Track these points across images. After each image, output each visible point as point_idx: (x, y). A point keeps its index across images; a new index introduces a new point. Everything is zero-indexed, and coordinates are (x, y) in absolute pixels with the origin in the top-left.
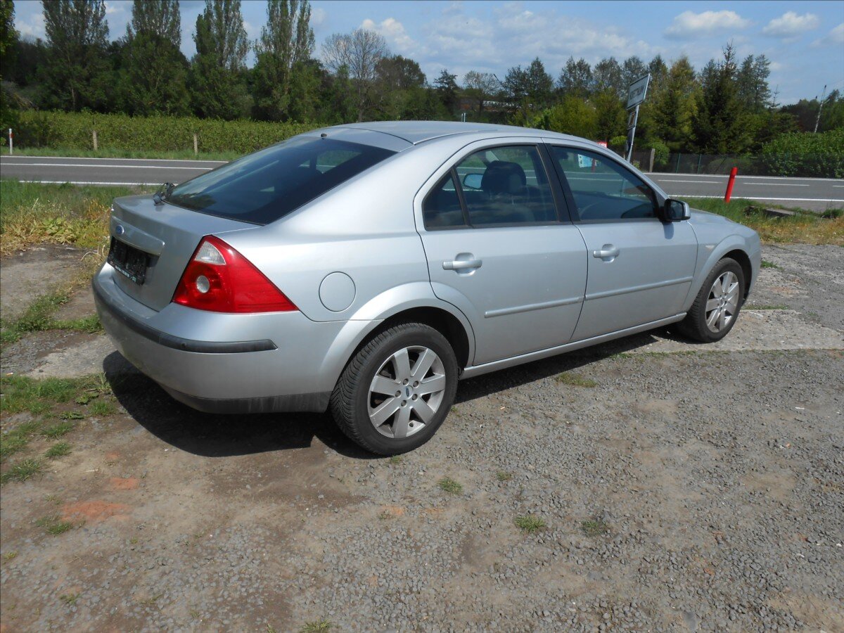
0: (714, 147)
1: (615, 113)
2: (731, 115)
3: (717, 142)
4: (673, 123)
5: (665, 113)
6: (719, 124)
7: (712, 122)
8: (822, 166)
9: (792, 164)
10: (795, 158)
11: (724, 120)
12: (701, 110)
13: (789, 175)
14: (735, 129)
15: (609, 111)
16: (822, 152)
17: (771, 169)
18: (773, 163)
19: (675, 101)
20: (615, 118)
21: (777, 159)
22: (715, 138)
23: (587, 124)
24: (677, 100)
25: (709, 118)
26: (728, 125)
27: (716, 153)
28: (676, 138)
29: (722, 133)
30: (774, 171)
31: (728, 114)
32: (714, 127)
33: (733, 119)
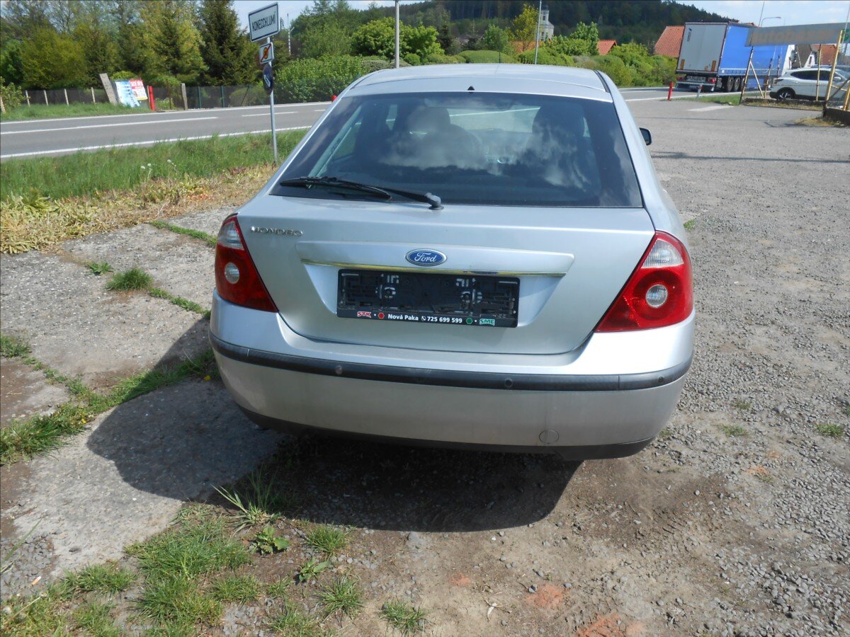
0: (231, 78)
1: (103, 45)
2: (238, 44)
3: (232, 72)
4: (177, 54)
5: (167, 44)
6: (229, 53)
7: (222, 51)
8: (333, 89)
9: (307, 90)
10: (309, 83)
11: (232, 49)
12: (207, 40)
13: (308, 101)
14: (245, 58)
15: (95, 43)
16: (330, 76)
17: (291, 96)
18: (292, 89)
19: (173, 31)
20: (105, 52)
21: (294, 85)
22: (229, 69)
23: (72, 60)
24: (175, 29)
25: (217, 48)
26: (238, 55)
27: (234, 84)
28: (185, 71)
29: (235, 63)
30: (295, 97)
31: (235, 43)
32: (224, 57)
33: (241, 49)
